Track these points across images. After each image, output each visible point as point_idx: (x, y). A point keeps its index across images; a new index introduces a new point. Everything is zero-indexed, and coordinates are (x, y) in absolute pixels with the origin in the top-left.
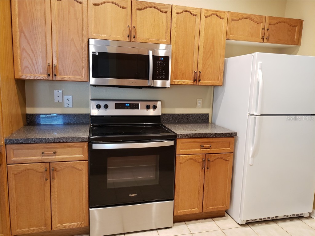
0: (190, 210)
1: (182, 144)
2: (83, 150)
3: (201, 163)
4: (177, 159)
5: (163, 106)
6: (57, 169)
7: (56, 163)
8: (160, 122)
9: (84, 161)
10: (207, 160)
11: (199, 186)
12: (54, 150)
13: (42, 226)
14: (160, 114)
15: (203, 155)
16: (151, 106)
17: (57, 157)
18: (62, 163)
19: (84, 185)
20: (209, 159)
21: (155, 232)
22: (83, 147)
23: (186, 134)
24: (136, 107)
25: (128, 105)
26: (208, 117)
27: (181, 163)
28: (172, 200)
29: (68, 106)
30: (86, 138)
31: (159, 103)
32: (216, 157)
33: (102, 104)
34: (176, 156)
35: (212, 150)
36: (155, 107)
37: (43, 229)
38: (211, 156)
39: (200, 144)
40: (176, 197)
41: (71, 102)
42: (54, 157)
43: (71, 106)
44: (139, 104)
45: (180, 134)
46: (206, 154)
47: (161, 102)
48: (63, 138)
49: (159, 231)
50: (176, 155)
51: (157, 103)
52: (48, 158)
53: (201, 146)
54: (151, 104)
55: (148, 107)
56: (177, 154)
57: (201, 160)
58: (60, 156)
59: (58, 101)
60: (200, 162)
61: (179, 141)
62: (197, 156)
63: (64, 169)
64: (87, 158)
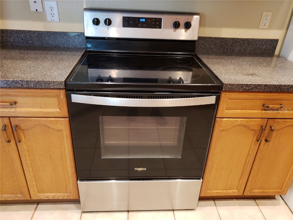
0: (225, 191)
1: (229, 101)
2: (59, 102)
3: (257, 132)
4: (217, 125)
5: (202, 24)
6: (22, 128)
7: (18, 118)
8: (194, 52)
9: (63, 119)
10: (269, 128)
11: (245, 163)
12: (13, 99)
13: (17, 194)
14: (196, 38)
15: (264, 119)
16: (182, 24)
17: (18, 110)
18: (27, 119)
19: (67, 151)
20: (273, 128)
21: (171, 213)
22: (58, 96)
23: (241, 85)
24: (156, 24)
25: (144, 20)
26: (276, 44)
27: (222, 131)
28: (199, 179)
29: (53, 18)
30: (61, 83)
31: (196, 18)
32: (287, 124)
33: (102, 17)
34: (215, 119)
35: (282, 114)
36: (188, 26)
37: (19, 197)
38: (278, 122)
39: (263, 102)
40: (206, 175)
41: (55, 11)
42: (13, 110)
43: (56, 18)
44: (161, 19)
45: (230, 84)
46: (268, 118)
47: (198, 17)
48: (21, 81)
49: (176, 212)
50: (216, 117)
51: (192, 18)
52: (5, 112)
53: (263, 105)
54: (182, 20)
55: (176, 25)
56: (218, 116)
57: (257, 128)
58: (24, 109)
59: (37, 10)
60: (255, 131)
61: (224, 96)
62: (252, 121)
63: (33, 127)
64: (66, 115)
